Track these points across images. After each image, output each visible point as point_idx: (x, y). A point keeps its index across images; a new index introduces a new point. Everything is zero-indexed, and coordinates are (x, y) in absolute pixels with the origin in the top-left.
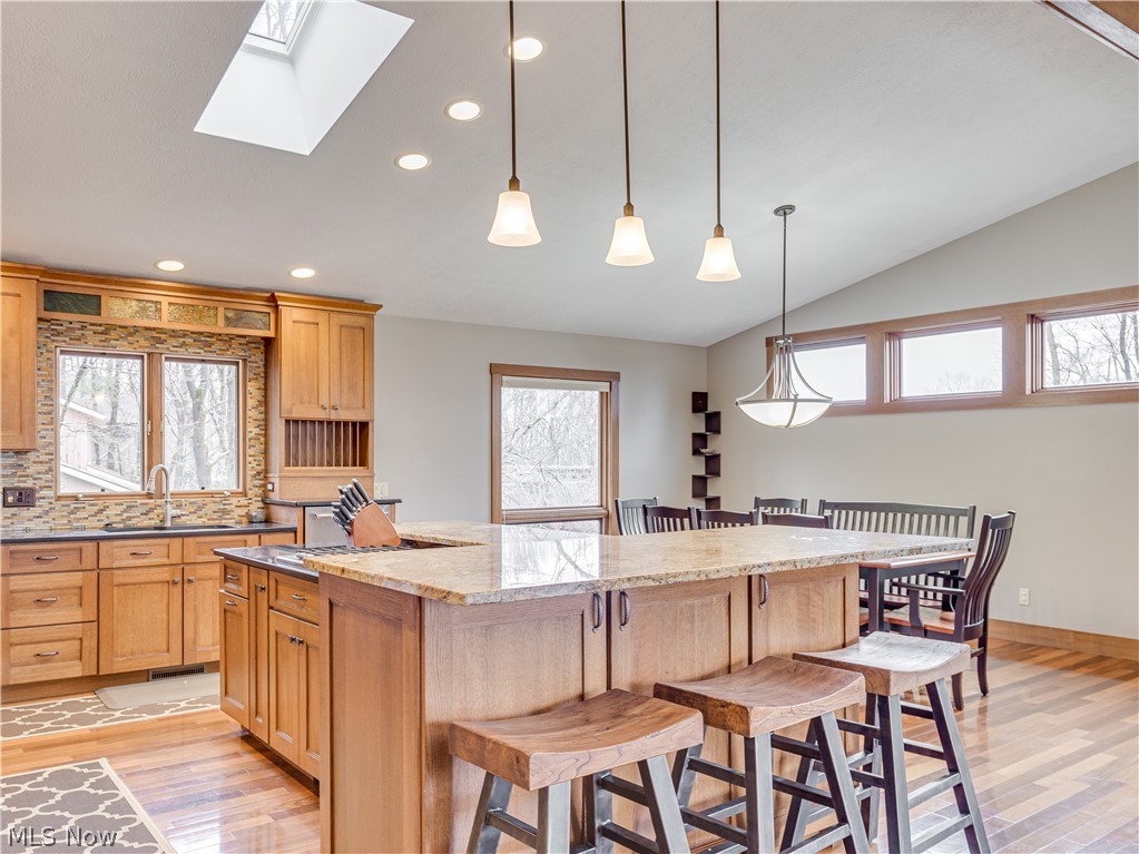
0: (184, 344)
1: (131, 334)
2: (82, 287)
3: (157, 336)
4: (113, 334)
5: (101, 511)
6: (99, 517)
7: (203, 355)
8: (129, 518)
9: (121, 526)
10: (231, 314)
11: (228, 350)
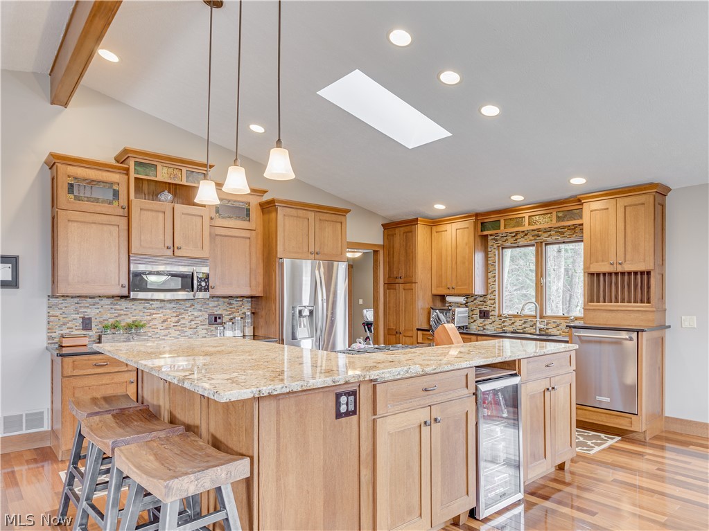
0: (550, 235)
1: (526, 235)
2: (493, 218)
3: (537, 233)
4: (519, 236)
5: (513, 323)
6: (513, 326)
7: (560, 239)
8: (525, 328)
9: (522, 331)
10: (560, 215)
11: (573, 234)
